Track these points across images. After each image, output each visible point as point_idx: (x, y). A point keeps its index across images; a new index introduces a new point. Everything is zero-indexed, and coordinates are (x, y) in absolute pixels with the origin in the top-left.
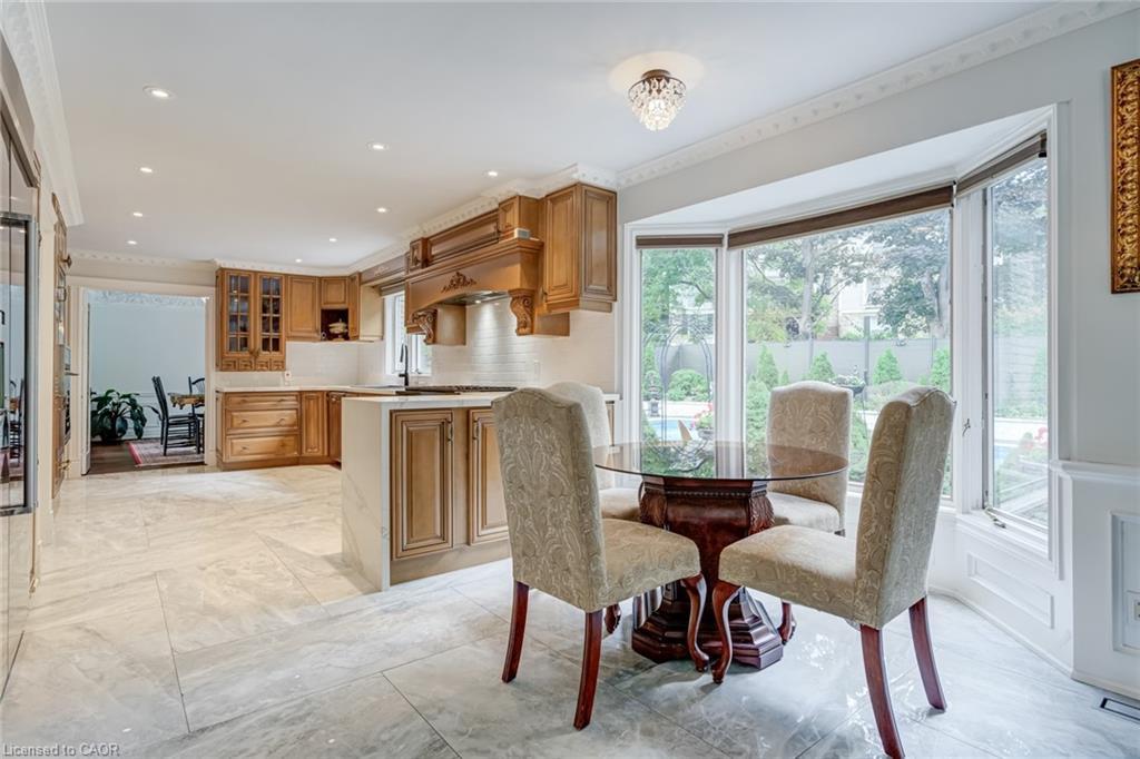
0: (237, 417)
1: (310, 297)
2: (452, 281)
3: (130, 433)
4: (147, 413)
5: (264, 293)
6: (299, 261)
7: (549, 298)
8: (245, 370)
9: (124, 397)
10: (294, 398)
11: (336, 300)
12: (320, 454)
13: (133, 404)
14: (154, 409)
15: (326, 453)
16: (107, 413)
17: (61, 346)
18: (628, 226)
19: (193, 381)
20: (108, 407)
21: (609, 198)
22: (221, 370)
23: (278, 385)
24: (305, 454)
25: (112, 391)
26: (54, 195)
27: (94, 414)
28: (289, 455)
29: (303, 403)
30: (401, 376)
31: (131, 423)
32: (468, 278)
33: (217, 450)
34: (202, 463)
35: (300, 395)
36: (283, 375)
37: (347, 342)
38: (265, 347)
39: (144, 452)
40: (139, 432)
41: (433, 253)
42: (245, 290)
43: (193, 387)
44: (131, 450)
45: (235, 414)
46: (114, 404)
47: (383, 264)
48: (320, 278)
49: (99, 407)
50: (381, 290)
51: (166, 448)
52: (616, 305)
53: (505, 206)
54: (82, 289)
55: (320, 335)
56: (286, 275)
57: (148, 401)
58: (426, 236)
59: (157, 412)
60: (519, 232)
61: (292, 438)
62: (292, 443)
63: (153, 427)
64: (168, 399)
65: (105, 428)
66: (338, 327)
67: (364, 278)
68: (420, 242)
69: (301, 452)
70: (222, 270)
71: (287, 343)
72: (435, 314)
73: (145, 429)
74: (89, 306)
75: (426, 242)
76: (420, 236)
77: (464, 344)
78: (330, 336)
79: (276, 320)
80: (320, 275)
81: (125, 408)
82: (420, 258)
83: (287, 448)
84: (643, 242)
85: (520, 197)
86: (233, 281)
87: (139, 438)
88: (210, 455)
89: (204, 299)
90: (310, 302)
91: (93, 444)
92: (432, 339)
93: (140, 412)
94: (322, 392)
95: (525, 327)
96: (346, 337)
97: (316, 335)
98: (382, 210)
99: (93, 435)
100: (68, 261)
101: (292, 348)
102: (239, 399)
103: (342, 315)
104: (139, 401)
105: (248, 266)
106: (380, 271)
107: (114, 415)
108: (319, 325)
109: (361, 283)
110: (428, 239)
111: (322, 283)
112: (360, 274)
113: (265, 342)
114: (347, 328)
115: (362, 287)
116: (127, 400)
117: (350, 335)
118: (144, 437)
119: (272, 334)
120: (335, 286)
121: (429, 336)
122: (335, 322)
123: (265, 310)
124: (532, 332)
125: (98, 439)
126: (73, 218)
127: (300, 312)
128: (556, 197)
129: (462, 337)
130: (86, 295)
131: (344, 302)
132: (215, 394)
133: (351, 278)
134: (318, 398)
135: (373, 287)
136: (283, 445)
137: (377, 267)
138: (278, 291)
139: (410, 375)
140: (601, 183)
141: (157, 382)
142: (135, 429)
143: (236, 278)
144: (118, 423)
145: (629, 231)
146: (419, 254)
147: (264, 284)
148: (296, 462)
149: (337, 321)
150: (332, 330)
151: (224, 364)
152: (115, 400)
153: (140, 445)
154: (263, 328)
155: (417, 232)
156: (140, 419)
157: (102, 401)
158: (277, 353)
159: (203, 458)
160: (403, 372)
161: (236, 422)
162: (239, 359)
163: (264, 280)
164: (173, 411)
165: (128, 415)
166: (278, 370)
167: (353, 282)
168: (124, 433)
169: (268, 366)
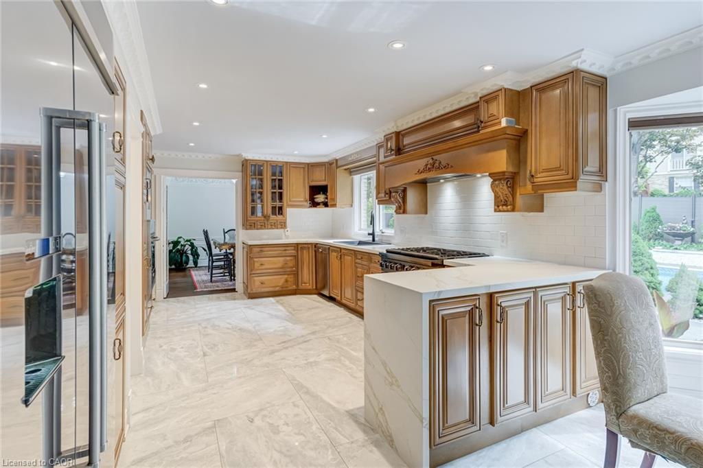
0: (257, 262)
1: (302, 177)
2: (427, 165)
3: (191, 264)
4: (200, 251)
5: (272, 176)
6: (296, 152)
7: (535, 180)
8: (261, 229)
9: (187, 241)
10: (293, 248)
11: (319, 179)
12: (310, 287)
13: (192, 245)
14: (204, 249)
15: (314, 287)
16: (178, 251)
17: (148, 221)
18: (621, 110)
19: (226, 231)
20: (179, 247)
21: (601, 83)
22: (247, 229)
23: (281, 239)
24: (300, 287)
25: (181, 237)
26: (142, 111)
27: (170, 251)
28: (290, 288)
29: (299, 252)
30: (369, 234)
31: (191, 258)
32: (443, 163)
33: (244, 283)
34: (234, 290)
35: (297, 246)
36: (285, 232)
37: (327, 209)
38: (274, 213)
39: (199, 278)
40: (196, 263)
41: (405, 143)
42: (261, 173)
43: (226, 234)
44: (191, 276)
45: (255, 260)
46: (182, 245)
47: (355, 153)
48: (308, 164)
49: (174, 247)
50: (351, 172)
51: (212, 277)
52: (607, 186)
53: (489, 98)
54: (163, 176)
55: (308, 204)
56: (287, 163)
57: (200, 244)
58: (398, 131)
59: (205, 250)
60: (507, 121)
61: (292, 276)
62: (292, 280)
63: (204, 260)
64: (212, 242)
65: (177, 261)
66: (320, 198)
67: (340, 163)
68: (393, 135)
69: (298, 285)
70: (246, 160)
71: (288, 209)
72: (404, 191)
73: (199, 261)
74: (167, 187)
75: (399, 135)
76: (395, 129)
77: (426, 213)
78: (315, 204)
79: (281, 194)
80: (308, 162)
81: (188, 248)
82: (394, 147)
83: (289, 283)
84: (634, 124)
85: (505, 89)
86: (253, 168)
87: (196, 266)
88: (239, 284)
89: (234, 181)
90: (302, 180)
91: (171, 270)
92: (402, 209)
93: (196, 251)
94: (312, 244)
95: (506, 205)
96: (326, 205)
97: (305, 203)
98: (371, 110)
99: (170, 265)
100: (152, 159)
101: (290, 212)
102: (258, 249)
103: (323, 189)
104: (196, 243)
105: (263, 158)
106: (354, 158)
107: (182, 253)
108: (308, 197)
109: (337, 167)
110: (399, 132)
111: (310, 167)
112: (337, 160)
113: (274, 208)
114: (327, 198)
115: (338, 170)
116: (189, 243)
117: (329, 204)
118: (198, 265)
119: (278, 204)
120: (318, 169)
121: (400, 208)
122: (319, 194)
123: (274, 187)
124: (513, 210)
125: (173, 267)
126: (156, 129)
127: (296, 189)
128: (543, 87)
129: (424, 208)
130: (165, 181)
131: (325, 180)
132: (242, 244)
133: (330, 164)
134: (309, 248)
135: (345, 169)
136: (286, 281)
137: (350, 155)
138: (281, 173)
139: (376, 234)
140: (595, 70)
141: (206, 233)
142: (194, 262)
143: (255, 165)
144: (184, 258)
145: (622, 114)
146: (392, 144)
147: (272, 168)
148: (295, 292)
149: (319, 193)
150: (316, 200)
151: (248, 224)
152: (182, 243)
153: (196, 272)
154: (272, 199)
155: (392, 128)
156: (196, 255)
157: (176, 243)
158: (280, 217)
159: (234, 285)
160: (371, 232)
161: (257, 265)
162: (257, 221)
163: (272, 166)
164: (215, 251)
165: (189, 252)
166: (282, 228)
167: (331, 166)
168: (187, 264)
169: (274, 226)
